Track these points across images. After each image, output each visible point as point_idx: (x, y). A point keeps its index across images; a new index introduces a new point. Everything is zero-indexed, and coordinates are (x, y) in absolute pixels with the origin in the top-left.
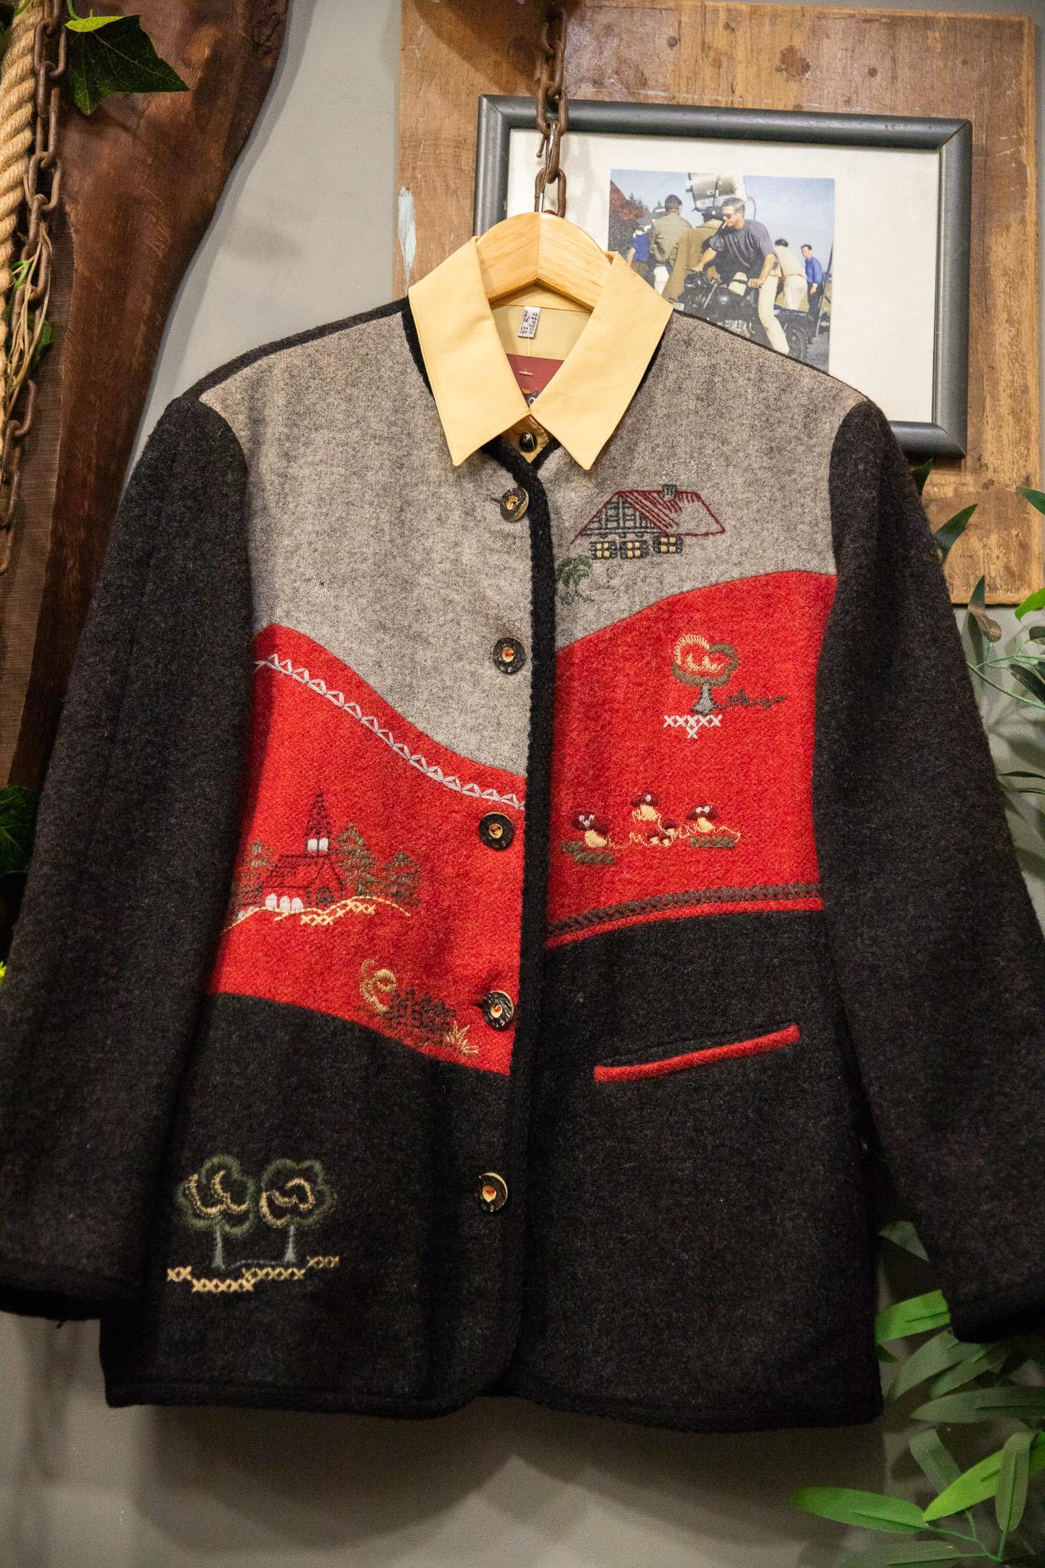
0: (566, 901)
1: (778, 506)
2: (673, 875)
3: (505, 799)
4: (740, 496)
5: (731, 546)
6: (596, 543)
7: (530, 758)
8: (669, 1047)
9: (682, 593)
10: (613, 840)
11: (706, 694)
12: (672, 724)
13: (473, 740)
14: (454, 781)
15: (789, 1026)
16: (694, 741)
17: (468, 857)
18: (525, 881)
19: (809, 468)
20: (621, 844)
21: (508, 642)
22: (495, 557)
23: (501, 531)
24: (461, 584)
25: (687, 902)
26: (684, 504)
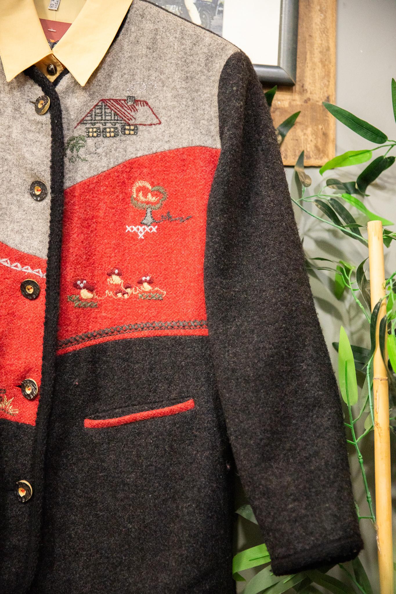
0: (69, 328)
1: (190, 110)
2: (129, 314)
3: (34, 272)
4: (169, 104)
5: (164, 131)
6: (89, 128)
7: (49, 249)
8: (125, 409)
9: (137, 157)
10: (97, 294)
11: (149, 214)
12: (130, 231)
13: (18, 238)
14: (7, 261)
15: (189, 400)
16: (142, 240)
17: (14, 304)
18: (46, 318)
19: (208, 89)
20: (101, 297)
21: (38, 183)
22: (32, 134)
23: (35, 120)
24: (12, 150)
25: (136, 329)
26: (139, 107)
